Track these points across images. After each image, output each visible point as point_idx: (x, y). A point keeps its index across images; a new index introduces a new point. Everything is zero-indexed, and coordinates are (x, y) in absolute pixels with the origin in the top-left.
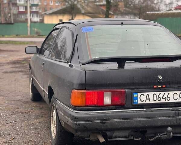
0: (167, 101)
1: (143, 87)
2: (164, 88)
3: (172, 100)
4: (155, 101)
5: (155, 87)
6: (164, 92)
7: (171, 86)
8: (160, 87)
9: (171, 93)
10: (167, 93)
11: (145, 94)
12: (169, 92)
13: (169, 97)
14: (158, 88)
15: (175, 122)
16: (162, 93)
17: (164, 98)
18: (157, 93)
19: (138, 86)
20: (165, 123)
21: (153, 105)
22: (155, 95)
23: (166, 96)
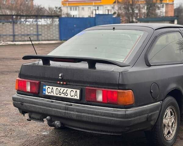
0: (65, 96)
1: (51, 81)
2: (65, 84)
3: (69, 96)
4: (57, 94)
5: (59, 82)
6: (64, 88)
7: (71, 84)
8: (62, 83)
9: (70, 90)
10: (66, 89)
11: (51, 87)
12: (67, 89)
13: (67, 93)
14: (60, 84)
15: (64, 115)
16: (63, 89)
17: (63, 93)
18: (59, 88)
19: (48, 80)
20: (57, 114)
21: (60, 98)
22: (57, 90)
23: (65, 91)
